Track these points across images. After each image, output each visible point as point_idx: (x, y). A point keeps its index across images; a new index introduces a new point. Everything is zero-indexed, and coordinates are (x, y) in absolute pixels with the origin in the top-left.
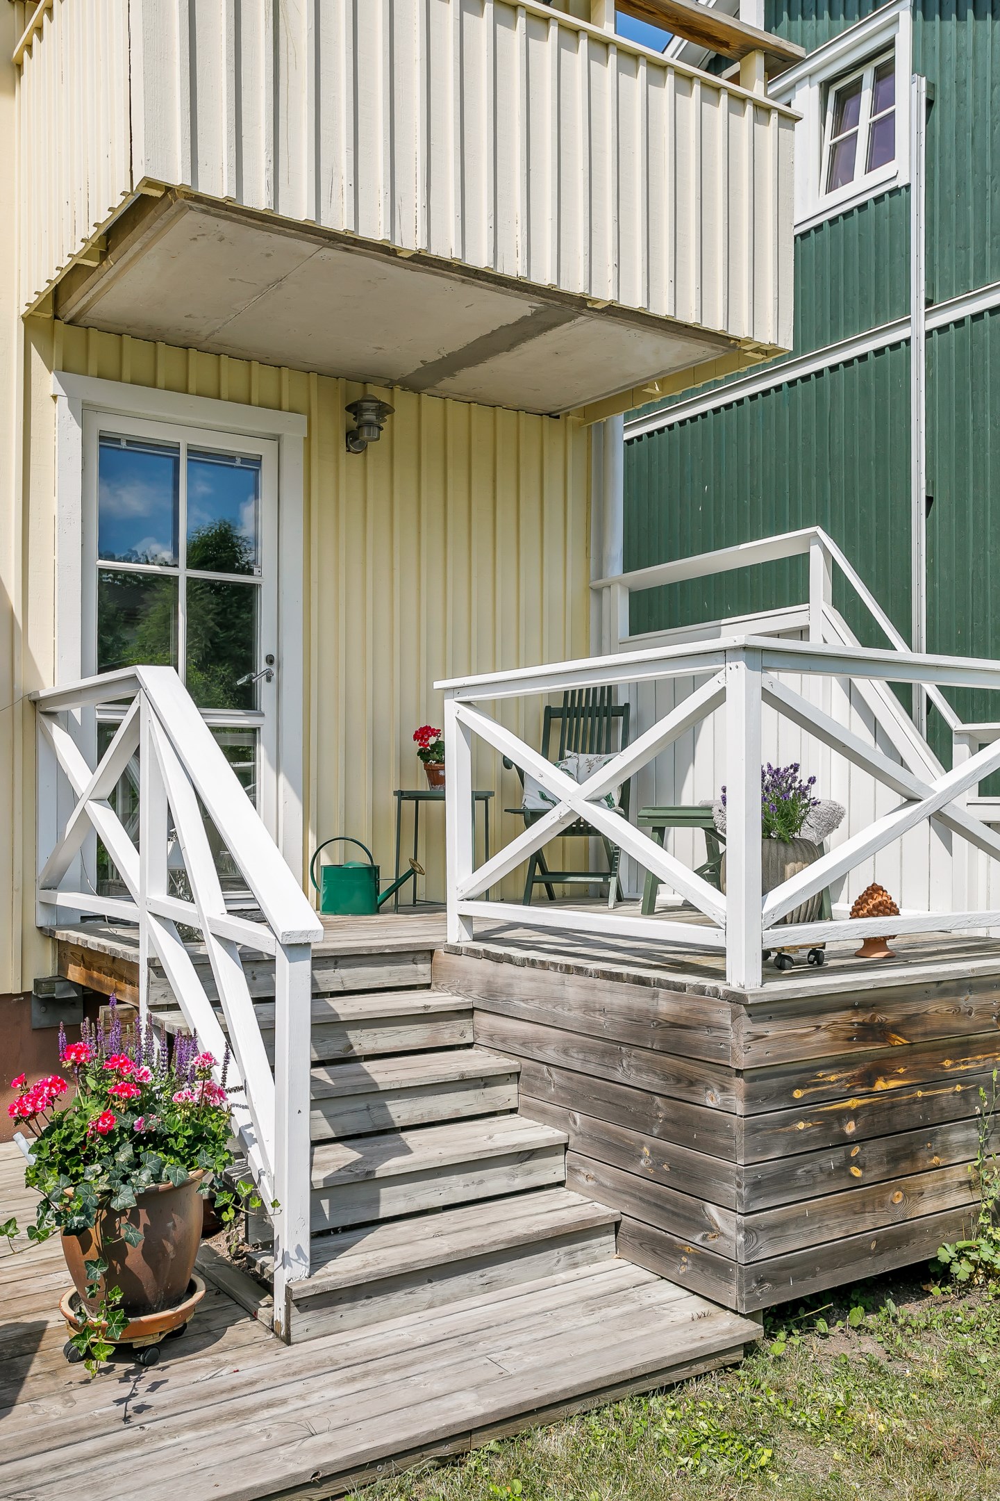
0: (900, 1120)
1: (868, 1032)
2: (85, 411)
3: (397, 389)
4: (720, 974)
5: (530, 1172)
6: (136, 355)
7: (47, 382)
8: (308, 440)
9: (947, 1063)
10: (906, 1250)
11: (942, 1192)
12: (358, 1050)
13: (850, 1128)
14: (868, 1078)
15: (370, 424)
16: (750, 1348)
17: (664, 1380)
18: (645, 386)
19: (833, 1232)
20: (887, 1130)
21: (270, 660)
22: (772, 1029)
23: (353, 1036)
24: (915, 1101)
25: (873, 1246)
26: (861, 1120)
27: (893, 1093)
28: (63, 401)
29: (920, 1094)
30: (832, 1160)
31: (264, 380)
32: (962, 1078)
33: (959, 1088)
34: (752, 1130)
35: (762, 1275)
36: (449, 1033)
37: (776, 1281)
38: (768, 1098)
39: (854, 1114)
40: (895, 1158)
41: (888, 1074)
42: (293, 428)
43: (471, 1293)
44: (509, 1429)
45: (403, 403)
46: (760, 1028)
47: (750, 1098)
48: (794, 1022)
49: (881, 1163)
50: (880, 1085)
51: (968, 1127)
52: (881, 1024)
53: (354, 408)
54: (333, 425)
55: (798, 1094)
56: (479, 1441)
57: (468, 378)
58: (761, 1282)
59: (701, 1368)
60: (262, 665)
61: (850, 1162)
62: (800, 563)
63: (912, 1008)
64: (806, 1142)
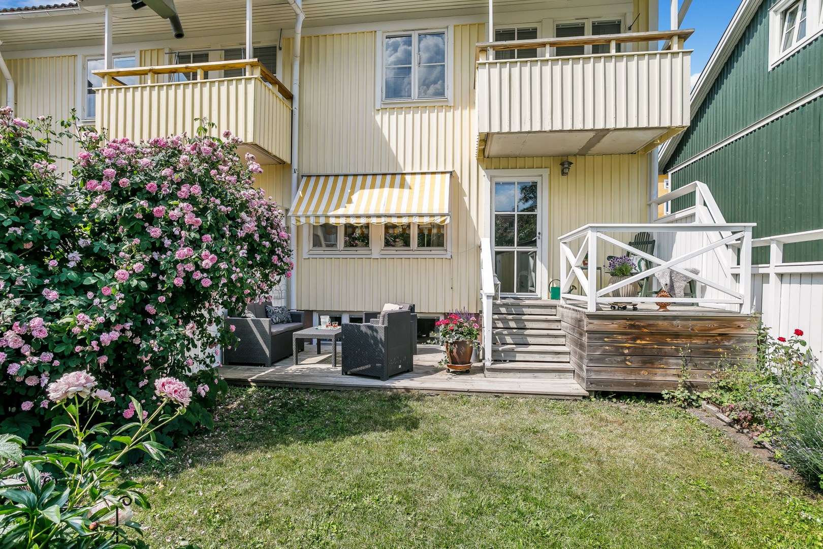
0: (646, 352)
1: (632, 326)
2: (491, 178)
3: (577, 156)
4: (587, 308)
5: (559, 358)
6: (504, 162)
7: (482, 172)
8: (550, 175)
9: (668, 340)
10: (648, 388)
11: (666, 375)
12: (527, 327)
13: (626, 351)
14: (635, 339)
15: (566, 168)
16: (584, 397)
17: (557, 397)
18: (654, 141)
19: (619, 376)
20: (641, 354)
21: (539, 234)
22: (595, 322)
23: (526, 323)
24: (654, 348)
25: (635, 384)
26: (631, 350)
27: (644, 345)
28: (486, 176)
29: (656, 346)
30: (619, 359)
31: (537, 161)
32: (677, 345)
33: (674, 347)
34: (590, 346)
35: (591, 382)
36: (554, 326)
37: (597, 385)
38: (595, 339)
39: (628, 348)
40: (644, 362)
41: (641, 339)
42: (545, 172)
43: (530, 378)
44: (513, 395)
45: (580, 159)
46: (591, 321)
47: (589, 338)
48: (604, 321)
49: (639, 363)
50: (639, 342)
51: (678, 359)
52: (638, 325)
53: (562, 164)
54: (557, 169)
55: (606, 339)
56: (505, 395)
57: (595, 149)
58: (591, 384)
59: (568, 398)
60: (538, 235)
61: (626, 360)
62: (693, 194)
63: (651, 322)
64: (609, 352)
